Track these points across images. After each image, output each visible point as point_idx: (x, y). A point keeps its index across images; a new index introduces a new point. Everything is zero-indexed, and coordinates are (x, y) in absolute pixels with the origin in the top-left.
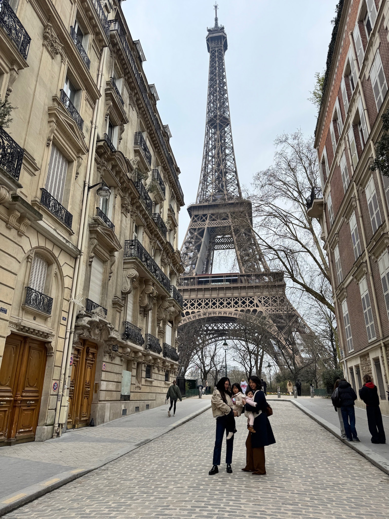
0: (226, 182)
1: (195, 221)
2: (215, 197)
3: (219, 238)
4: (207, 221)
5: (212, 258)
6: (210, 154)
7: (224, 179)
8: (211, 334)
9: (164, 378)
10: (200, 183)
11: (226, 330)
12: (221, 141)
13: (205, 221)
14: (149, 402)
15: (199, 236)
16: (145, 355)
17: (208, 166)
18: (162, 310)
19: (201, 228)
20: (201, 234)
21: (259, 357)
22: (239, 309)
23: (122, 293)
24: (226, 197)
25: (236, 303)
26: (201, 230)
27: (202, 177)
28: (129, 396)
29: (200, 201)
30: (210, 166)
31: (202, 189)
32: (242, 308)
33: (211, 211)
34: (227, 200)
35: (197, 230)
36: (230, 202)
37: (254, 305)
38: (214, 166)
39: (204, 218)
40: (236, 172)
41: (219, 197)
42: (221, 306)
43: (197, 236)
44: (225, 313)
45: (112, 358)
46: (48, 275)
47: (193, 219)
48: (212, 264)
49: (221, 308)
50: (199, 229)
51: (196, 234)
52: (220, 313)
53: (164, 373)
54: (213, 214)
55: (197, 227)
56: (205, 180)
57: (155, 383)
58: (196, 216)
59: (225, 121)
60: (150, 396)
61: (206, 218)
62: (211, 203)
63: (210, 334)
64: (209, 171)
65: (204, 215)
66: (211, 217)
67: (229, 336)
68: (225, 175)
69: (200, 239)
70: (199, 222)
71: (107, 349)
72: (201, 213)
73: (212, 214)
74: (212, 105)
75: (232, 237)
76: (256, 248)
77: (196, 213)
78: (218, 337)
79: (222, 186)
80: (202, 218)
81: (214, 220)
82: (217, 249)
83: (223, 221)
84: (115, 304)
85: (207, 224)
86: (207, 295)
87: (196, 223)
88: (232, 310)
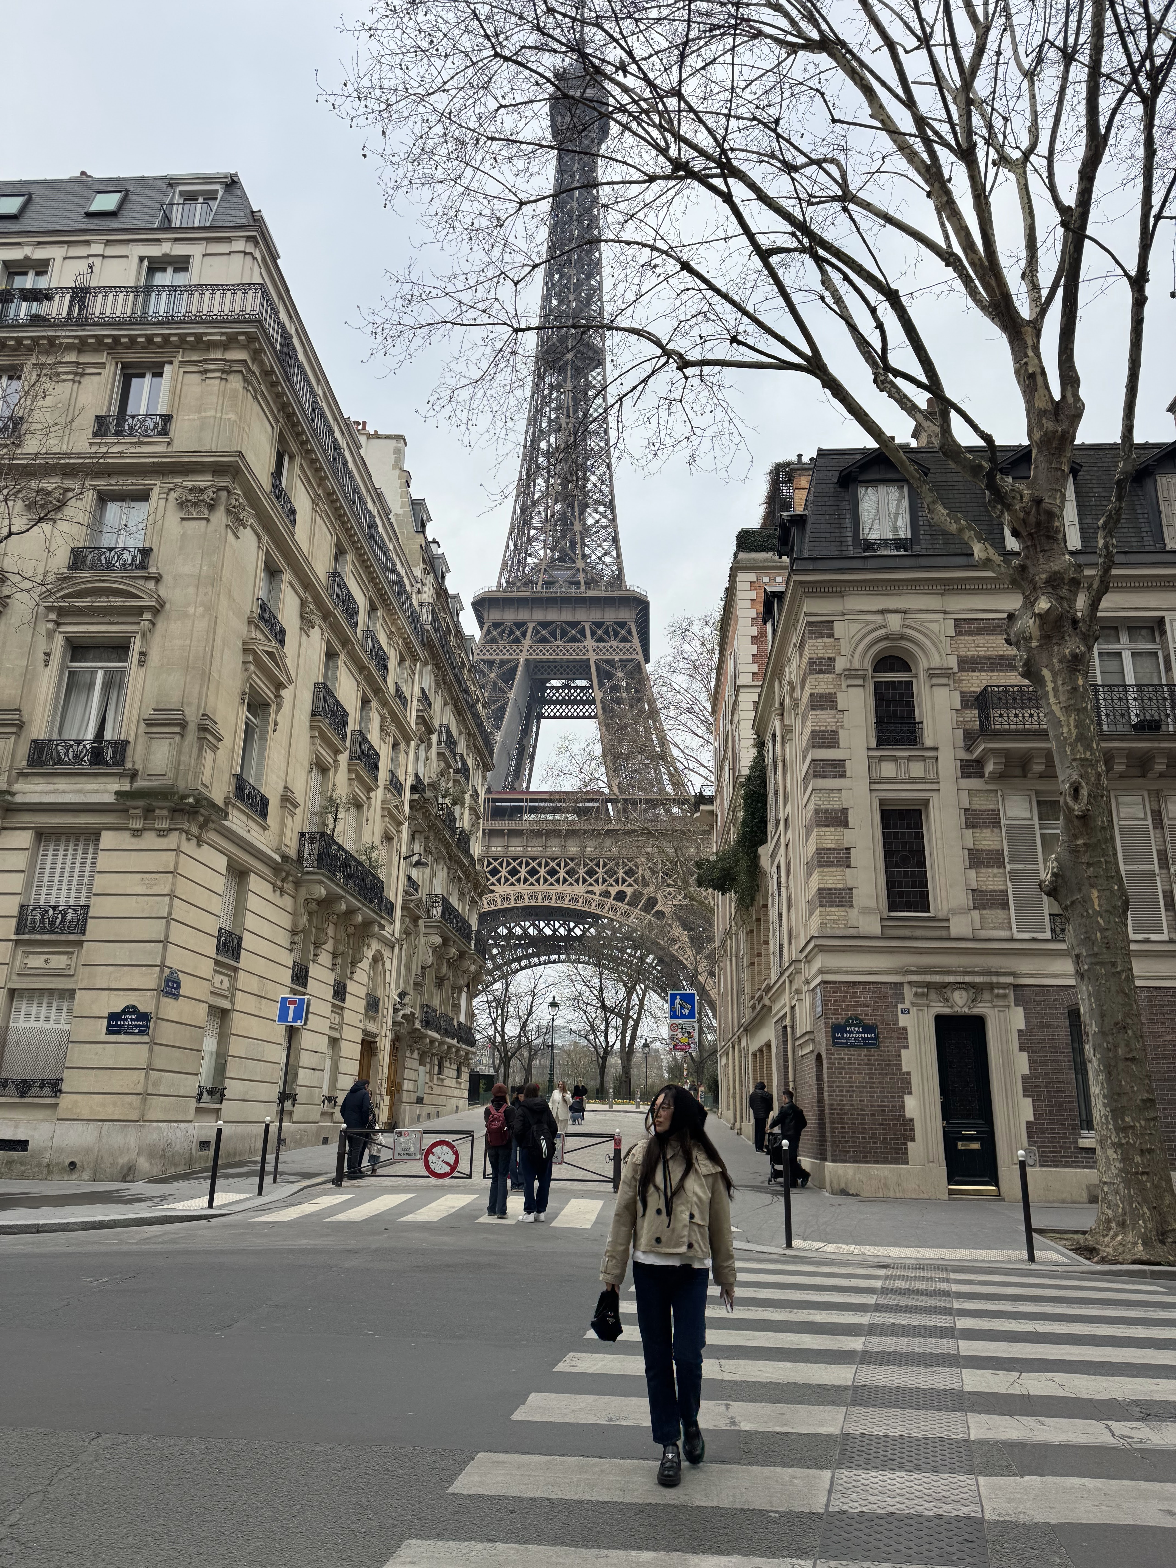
0: (581, 534)
1: (493, 640)
2: (550, 576)
3: (557, 689)
4: (527, 643)
5: (532, 741)
6: (543, 445)
7: (577, 526)
8: (520, 945)
9: (455, 1074)
10: (511, 532)
11: (562, 938)
12: (575, 412)
13: (520, 642)
14: (440, 1108)
15: (500, 683)
16: (442, 1043)
17: (534, 481)
18: (460, 973)
19: (509, 661)
20: (509, 676)
21: (631, 1023)
22: (597, 889)
23: (422, 968)
24: (581, 577)
25: (591, 873)
26: (507, 667)
27: (518, 512)
28: (422, 1099)
29: (508, 583)
30: (540, 482)
31: (516, 546)
32: (604, 887)
33: (539, 615)
34: (583, 588)
35: (496, 666)
36: (592, 593)
37: (636, 881)
38: (552, 481)
39: (518, 633)
40: (611, 505)
41: (560, 575)
42: (552, 880)
43: (495, 683)
44: (561, 897)
45: (412, 1052)
46: (374, 974)
47: (489, 632)
48: (532, 757)
49: (551, 884)
50: (503, 663)
51: (493, 675)
52: (547, 897)
53: (455, 1067)
54: (544, 625)
55: (498, 658)
56: (524, 524)
57: (446, 1082)
58: (496, 625)
59: (591, 354)
60: (441, 1100)
61: (524, 635)
62: (538, 591)
63: (516, 947)
64: (537, 496)
65: (520, 625)
66: (538, 632)
67: (568, 955)
68: (582, 513)
69: (504, 692)
70: (503, 643)
71: (409, 1043)
72: (509, 616)
73: (540, 624)
74: (555, 302)
75: (592, 687)
76: (655, 724)
77: (494, 616)
78: (538, 956)
79: (573, 543)
80: (511, 632)
81: (544, 640)
82: (549, 717)
83: (568, 646)
84: (416, 984)
85: (525, 650)
86: (516, 848)
87: (494, 646)
88: (579, 890)
